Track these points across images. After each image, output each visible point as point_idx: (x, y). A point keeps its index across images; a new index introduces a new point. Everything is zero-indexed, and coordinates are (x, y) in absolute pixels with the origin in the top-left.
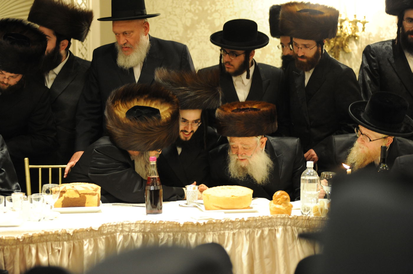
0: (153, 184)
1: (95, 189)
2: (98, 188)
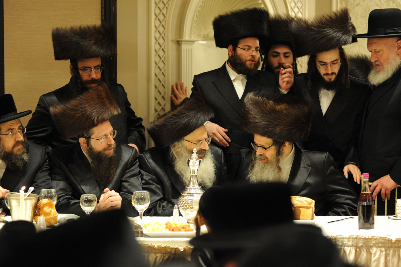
2: (312, 202)
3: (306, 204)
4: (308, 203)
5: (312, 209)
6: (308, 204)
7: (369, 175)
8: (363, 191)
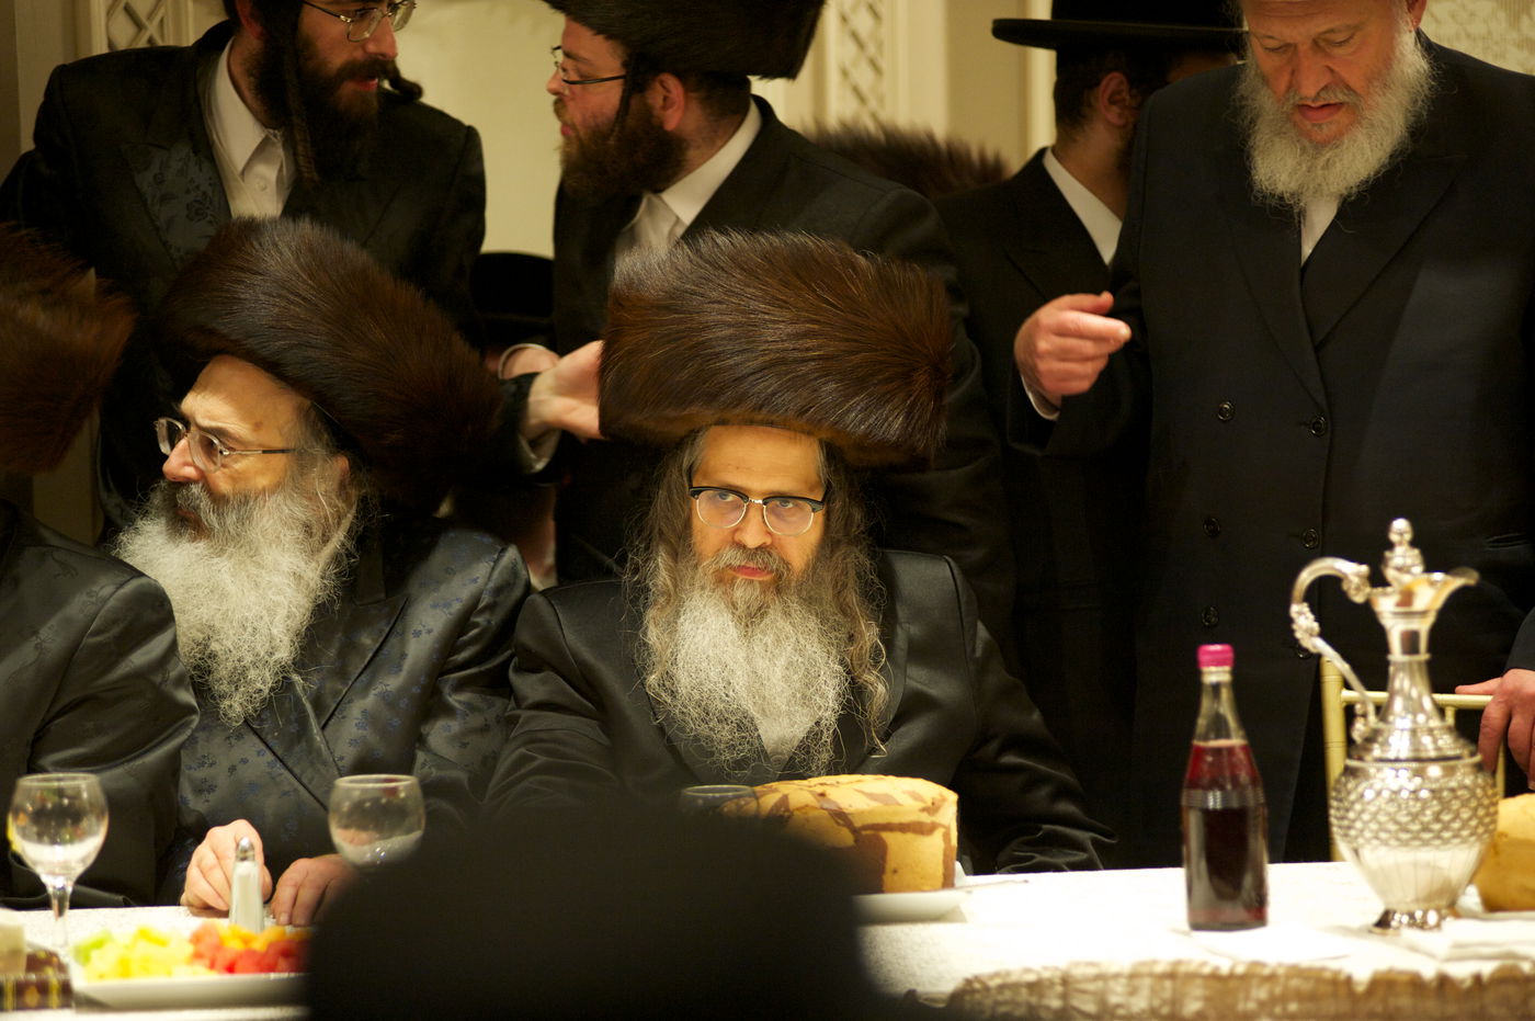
0: (1215, 784)
1: (929, 803)
2: (944, 800)
3: (910, 811)
4: (921, 805)
5: (946, 836)
6: (923, 810)
7: (1230, 655)
8: (1206, 738)
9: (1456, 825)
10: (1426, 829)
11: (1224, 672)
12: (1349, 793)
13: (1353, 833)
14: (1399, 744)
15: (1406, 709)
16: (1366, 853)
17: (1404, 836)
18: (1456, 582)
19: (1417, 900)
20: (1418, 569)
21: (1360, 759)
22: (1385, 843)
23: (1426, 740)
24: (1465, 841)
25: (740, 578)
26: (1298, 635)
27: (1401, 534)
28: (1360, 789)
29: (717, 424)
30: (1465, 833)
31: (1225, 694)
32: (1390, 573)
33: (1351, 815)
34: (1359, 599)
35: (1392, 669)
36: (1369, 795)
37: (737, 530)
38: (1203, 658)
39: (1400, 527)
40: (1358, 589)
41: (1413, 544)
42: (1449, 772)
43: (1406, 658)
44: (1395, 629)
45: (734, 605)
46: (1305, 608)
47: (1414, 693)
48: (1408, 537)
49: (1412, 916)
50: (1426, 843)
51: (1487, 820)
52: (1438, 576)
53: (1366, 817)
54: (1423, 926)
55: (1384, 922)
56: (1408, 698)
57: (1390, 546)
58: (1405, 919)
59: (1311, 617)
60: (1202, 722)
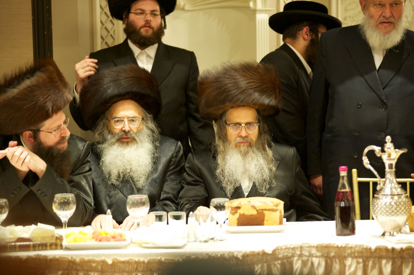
1: (276, 204)
2: (280, 203)
3: (271, 206)
4: (274, 205)
5: (280, 212)
7: (347, 169)
8: (341, 189)
9: (400, 211)
10: (393, 212)
11: (345, 173)
12: (375, 203)
13: (375, 212)
14: (387, 191)
15: (389, 183)
16: (379, 217)
17: (388, 213)
18: (401, 152)
19: (391, 229)
20: (393, 148)
21: (378, 194)
22: (383, 215)
23: (394, 190)
24: (402, 215)
25: (242, 145)
26: (364, 164)
27: (389, 140)
28: (377, 202)
29: (231, 108)
30: (403, 213)
31: (345, 178)
32: (386, 149)
33: (375, 208)
34: (379, 155)
35: (386, 173)
36: (379, 203)
37: (239, 133)
38: (340, 169)
39: (388, 138)
40: (378, 153)
41: (392, 142)
42: (400, 198)
43: (389, 170)
44: (387, 163)
45: (241, 152)
46: (366, 158)
47: (391, 179)
48: (390, 140)
49: (390, 233)
50: (393, 215)
51: (408, 210)
52: (397, 150)
53: (379, 209)
54: (393, 235)
55: (384, 235)
56: (390, 180)
57: (386, 143)
58: (389, 234)
59: (368, 160)
60: (340, 185)
